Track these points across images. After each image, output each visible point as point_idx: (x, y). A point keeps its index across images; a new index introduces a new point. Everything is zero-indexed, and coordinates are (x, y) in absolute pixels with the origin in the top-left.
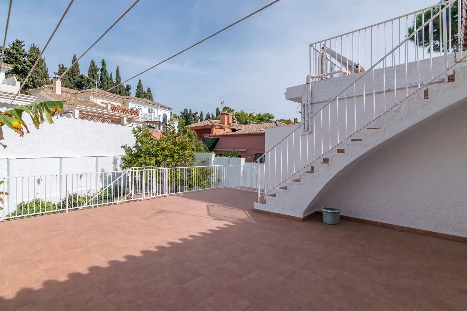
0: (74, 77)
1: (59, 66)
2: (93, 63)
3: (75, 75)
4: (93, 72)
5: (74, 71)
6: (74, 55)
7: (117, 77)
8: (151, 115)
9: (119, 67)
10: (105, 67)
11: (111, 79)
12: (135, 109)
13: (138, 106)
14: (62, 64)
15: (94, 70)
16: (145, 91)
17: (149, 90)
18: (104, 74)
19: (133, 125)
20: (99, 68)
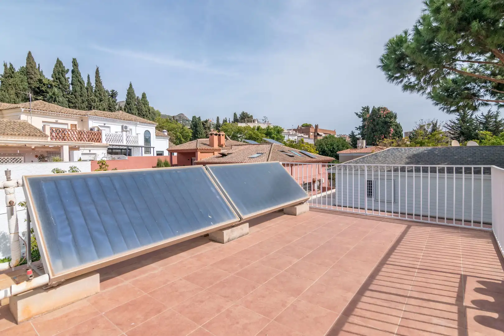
0: (29, 80)
1: (5, 65)
2: (59, 63)
3: (31, 78)
4: (59, 75)
5: (29, 73)
6: (28, 52)
7: (96, 81)
8: (123, 135)
9: (99, 68)
10: (77, 68)
11: (89, 83)
12: (96, 129)
13: (105, 124)
14: (10, 63)
15: (61, 72)
16: (138, 97)
17: (144, 95)
18: (76, 77)
19: (90, 151)
20: (68, 70)
